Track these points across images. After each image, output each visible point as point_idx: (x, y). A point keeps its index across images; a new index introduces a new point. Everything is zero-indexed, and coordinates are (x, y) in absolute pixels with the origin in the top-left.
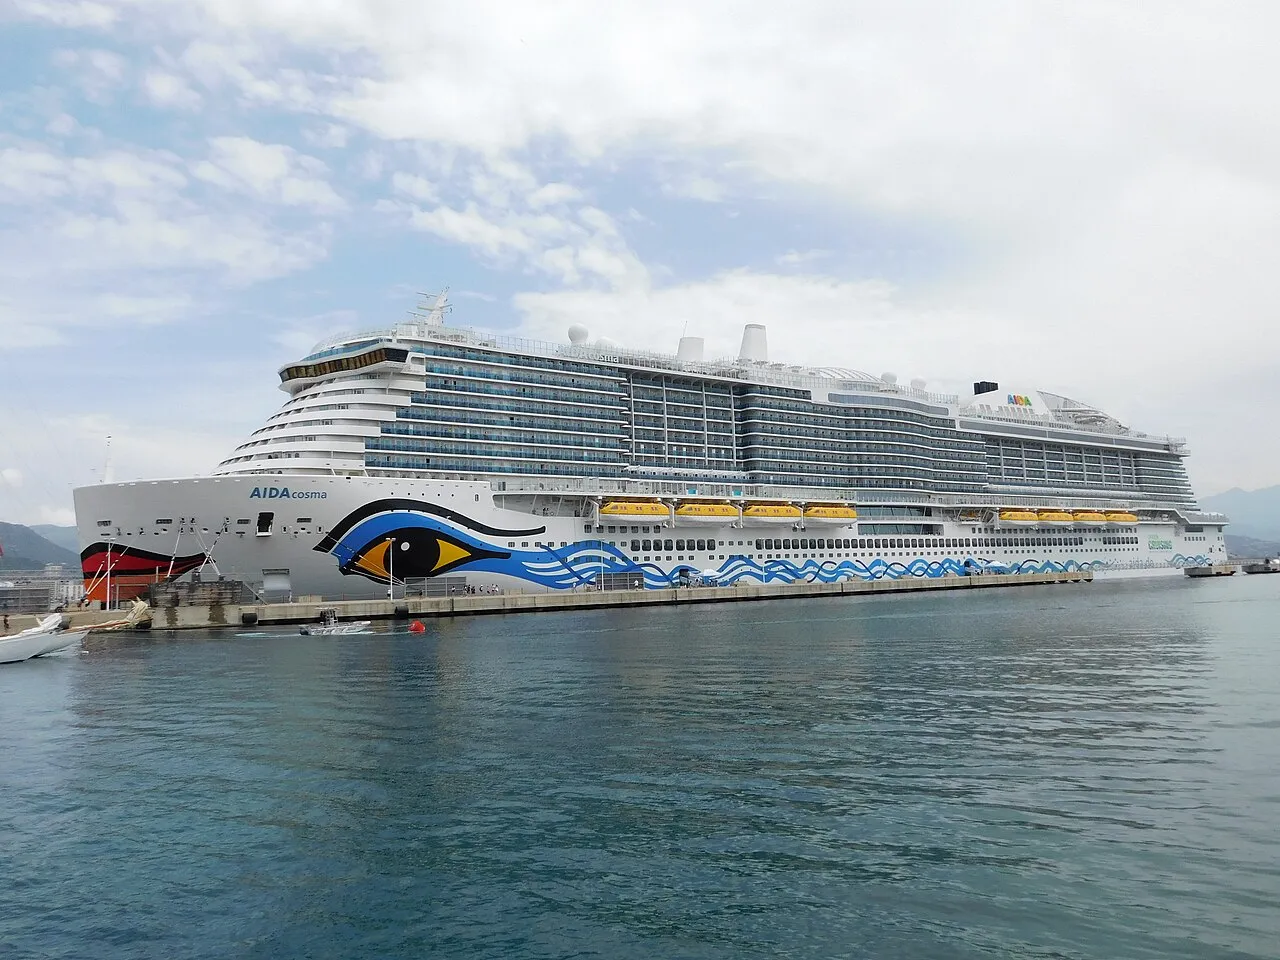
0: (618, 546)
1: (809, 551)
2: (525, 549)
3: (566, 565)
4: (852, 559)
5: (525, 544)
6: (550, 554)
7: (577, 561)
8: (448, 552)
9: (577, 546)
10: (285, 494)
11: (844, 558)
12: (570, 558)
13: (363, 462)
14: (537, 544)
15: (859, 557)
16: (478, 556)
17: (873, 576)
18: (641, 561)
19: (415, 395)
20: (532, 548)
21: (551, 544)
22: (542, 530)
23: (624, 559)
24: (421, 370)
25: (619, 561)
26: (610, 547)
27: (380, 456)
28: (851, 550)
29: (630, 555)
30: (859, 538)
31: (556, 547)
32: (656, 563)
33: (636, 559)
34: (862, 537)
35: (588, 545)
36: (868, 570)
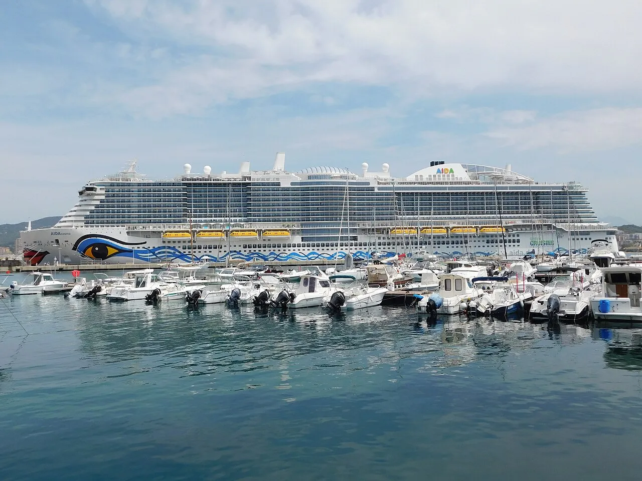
0: (176, 248)
1: (272, 249)
2: (138, 249)
3: (154, 254)
4: (298, 252)
5: (139, 248)
6: (148, 251)
7: (160, 253)
8: (111, 251)
9: (159, 248)
10: (59, 234)
11: (292, 251)
12: (156, 252)
13: (84, 223)
14: (143, 248)
15: (301, 251)
16: (121, 251)
17: (309, 259)
18: (187, 253)
19: (102, 201)
20: (141, 249)
21: (149, 247)
22: (146, 243)
23: (180, 252)
24: (103, 192)
25: (177, 253)
26: (174, 248)
27: (89, 221)
28: (297, 248)
29: (182, 251)
30: (301, 243)
31: (151, 248)
32: (194, 254)
33: (185, 252)
34: (303, 243)
35: (164, 247)
36: (306, 256)
